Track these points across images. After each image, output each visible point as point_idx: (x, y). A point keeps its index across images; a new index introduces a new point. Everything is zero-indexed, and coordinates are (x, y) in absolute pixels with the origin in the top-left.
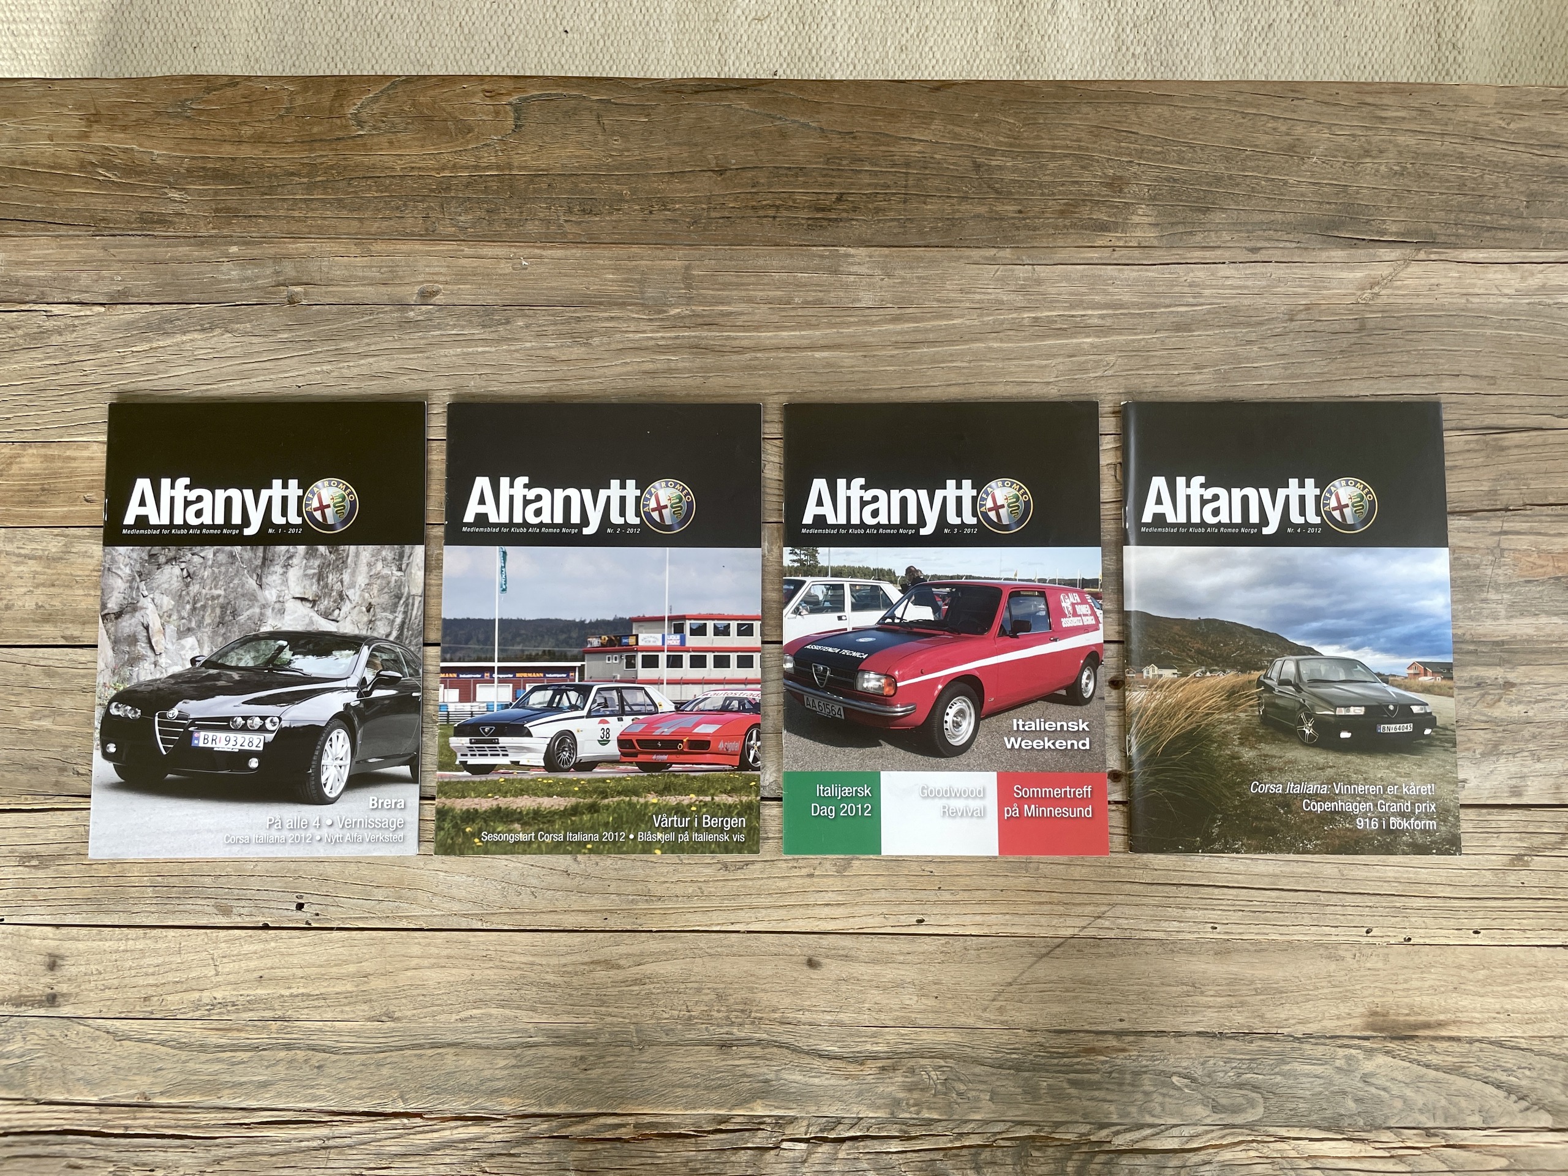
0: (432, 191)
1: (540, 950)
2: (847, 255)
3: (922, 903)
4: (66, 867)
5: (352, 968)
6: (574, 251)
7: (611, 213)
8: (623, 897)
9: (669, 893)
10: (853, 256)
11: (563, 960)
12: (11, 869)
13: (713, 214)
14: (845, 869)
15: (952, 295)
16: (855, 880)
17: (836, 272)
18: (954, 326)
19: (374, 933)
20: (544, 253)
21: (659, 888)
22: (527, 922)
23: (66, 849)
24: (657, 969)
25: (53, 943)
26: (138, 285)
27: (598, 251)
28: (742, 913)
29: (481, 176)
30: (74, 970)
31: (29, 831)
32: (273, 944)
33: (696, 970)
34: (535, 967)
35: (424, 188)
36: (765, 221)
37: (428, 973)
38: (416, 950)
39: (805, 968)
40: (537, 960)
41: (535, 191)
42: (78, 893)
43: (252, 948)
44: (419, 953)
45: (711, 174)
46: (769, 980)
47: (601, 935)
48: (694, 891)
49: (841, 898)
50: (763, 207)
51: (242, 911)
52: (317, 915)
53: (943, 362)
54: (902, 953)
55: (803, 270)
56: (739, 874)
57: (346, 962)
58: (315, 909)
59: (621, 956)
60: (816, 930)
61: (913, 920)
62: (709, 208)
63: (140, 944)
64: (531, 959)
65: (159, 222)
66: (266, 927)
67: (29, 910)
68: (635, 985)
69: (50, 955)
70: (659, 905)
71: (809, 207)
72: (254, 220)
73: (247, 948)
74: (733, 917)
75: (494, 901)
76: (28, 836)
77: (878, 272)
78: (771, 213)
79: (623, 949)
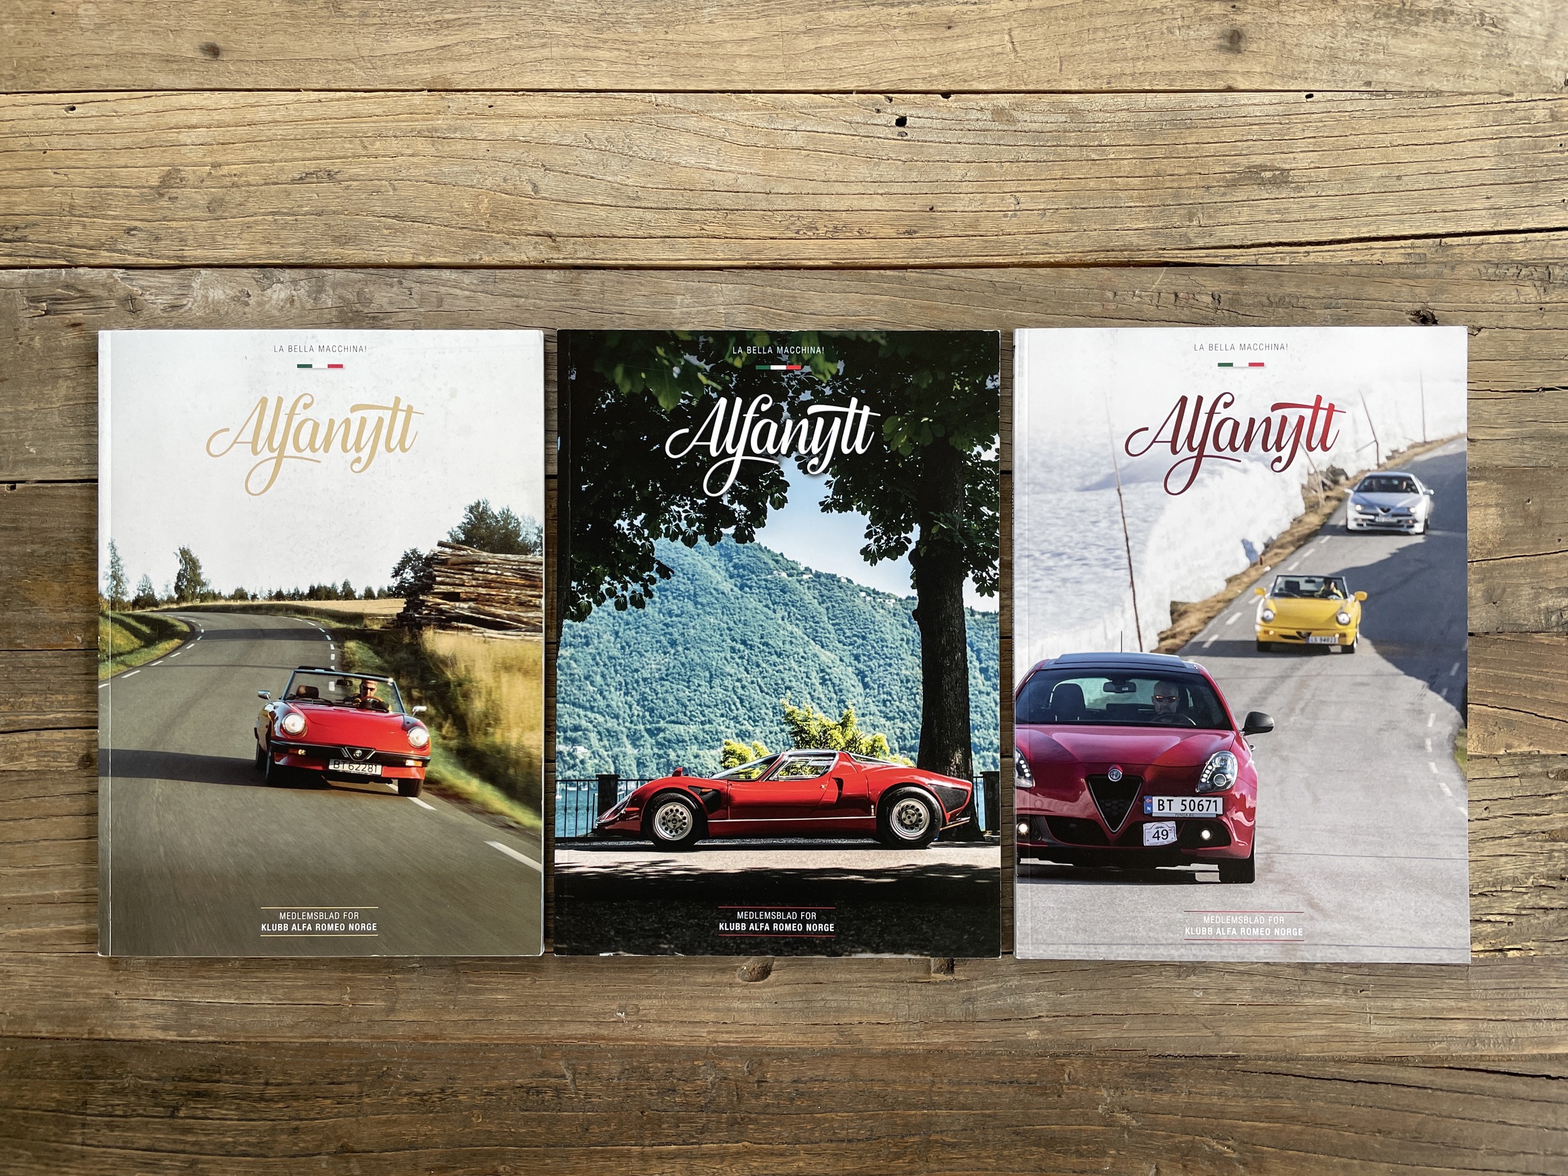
0: (755, 1121)
1: (577, 66)
2: (165, 1028)
3: (68, 133)
4: (1222, 169)
5: (828, 41)
6: (552, 1032)
7: (501, 1088)
8: (468, 136)
9: (406, 141)
10: (157, 1028)
11: (546, 52)
12: (1300, 166)
13: (354, 1088)
14: (169, 173)
15: (21, 969)
16: (156, 160)
17: (181, 1005)
18: (19, 924)
19: (800, 87)
20: (594, 1029)
21: (420, 147)
22: (595, 103)
23: (1224, 194)
24: (421, 42)
25: (1236, 66)
26: (1167, 982)
27: (518, 1033)
28: (307, 114)
29: (685, 1143)
30: (1206, 31)
31: (1277, 217)
32: (935, 71)
33: (369, 41)
34: (582, 43)
35: (767, 1125)
36: (280, 1079)
37: (726, 35)
38: (744, 66)
39: (220, 44)
40: (581, 52)
41: (607, 1122)
42: (1206, 135)
43: (963, 65)
44: (738, 60)
45: (356, 1147)
46: (270, 29)
47: (495, 86)
48: (372, 144)
49: (172, 136)
50: (283, 1098)
51: (979, 115)
52: (878, 111)
53: (33, 874)
54: (96, 67)
55: (229, 1008)
56: (312, 166)
57: (836, 48)
58: (881, 119)
59: (468, 57)
60: (207, 94)
61: (79, 110)
62: (360, 1097)
63: (1117, 68)
64: (588, 54)
65: (1142, 1076)
66: (946, 95)
67: (1271, 110)
68: (448, 21)
69: (1239, 52)
70: (418, 125)
71: (217, 1098)
72: (1006, 1078)
73: (969, 66)
74: (320, 110)
75: (640, 130)
76: (1278, 211)
77: (124, 1003)
78: (271, 1091)
79: (467, 67)
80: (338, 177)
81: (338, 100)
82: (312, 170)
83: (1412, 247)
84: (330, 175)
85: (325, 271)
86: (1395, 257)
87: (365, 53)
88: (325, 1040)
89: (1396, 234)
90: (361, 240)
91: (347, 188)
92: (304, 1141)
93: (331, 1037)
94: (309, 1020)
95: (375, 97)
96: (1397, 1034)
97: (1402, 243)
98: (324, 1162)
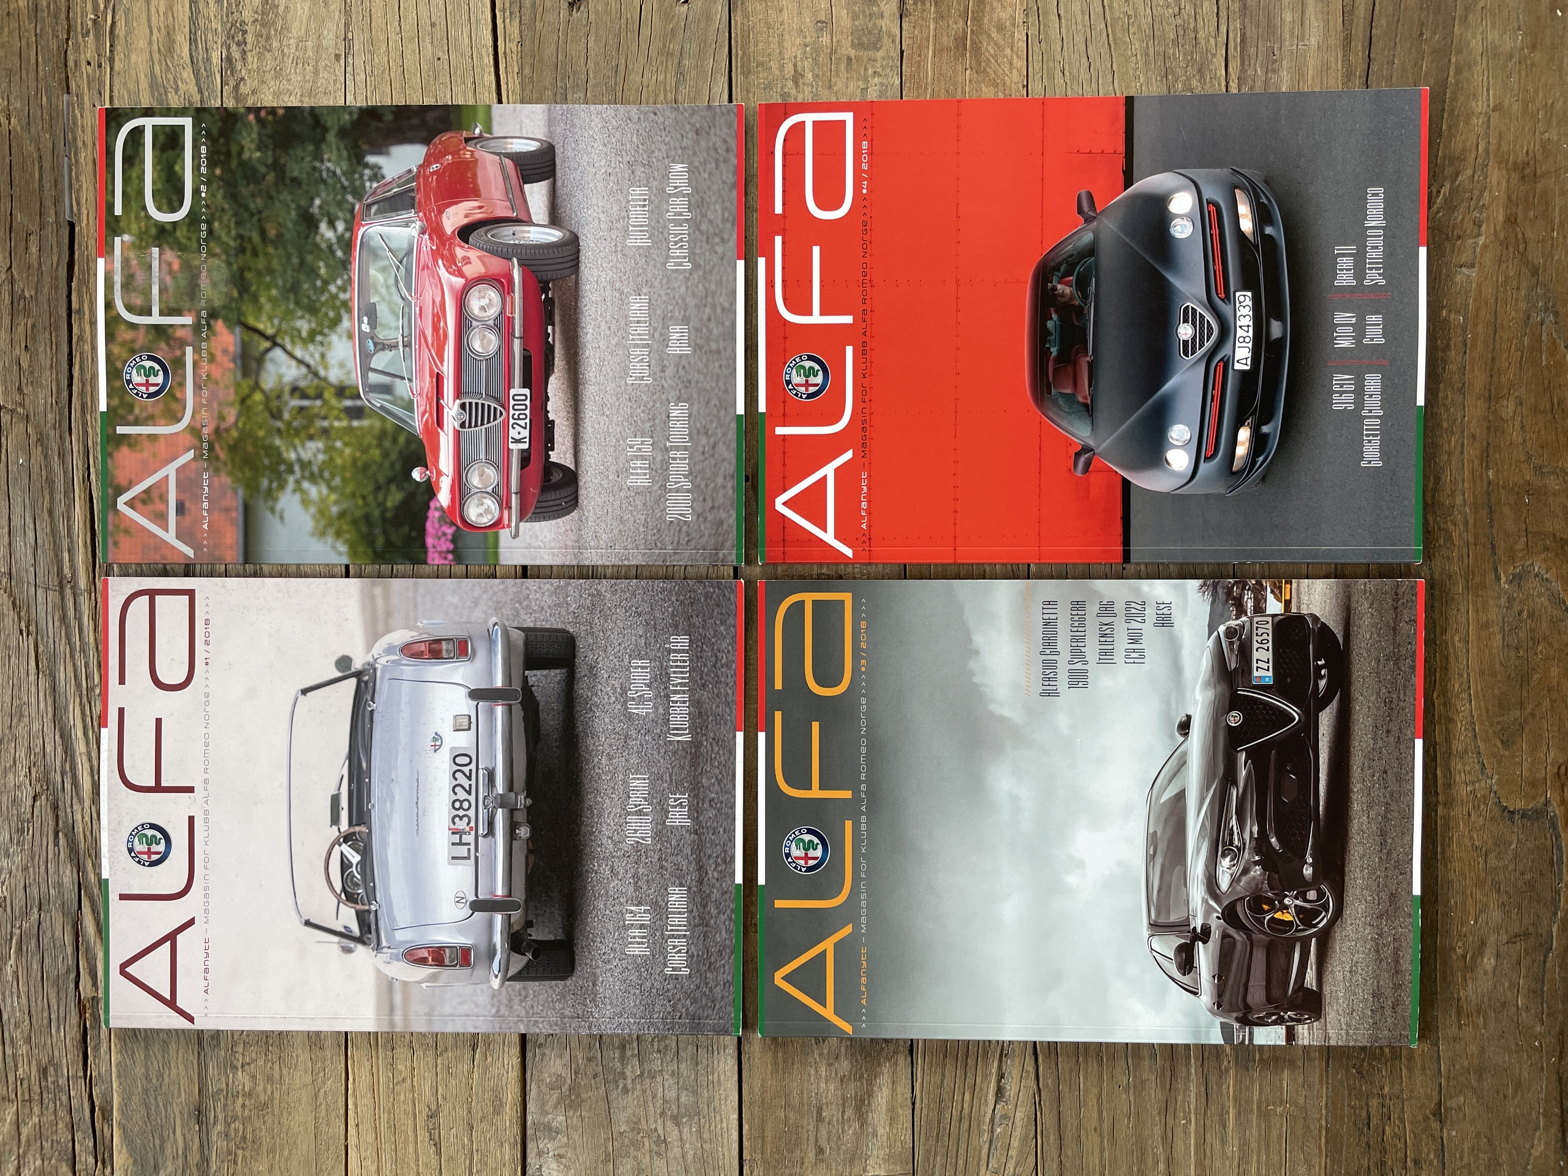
80: (434, 1107)
81: (356, 1107)
82: (427, 1134)
83: (504, 10)
84: (433, 1115)
85: (529, 1123)
86: (514, 29)
87: (309, 1079)
88: (1324, 1132)
89: (490, 27)
90: (497, 1086)
91: (445, 1098)
92: (1429, 1153)
93: (1321, 1126)
94: (1302, 1149)
95: (353, 1070)
96: (1320, 16)
97: (499, 21)
98: (1450, 1134)
